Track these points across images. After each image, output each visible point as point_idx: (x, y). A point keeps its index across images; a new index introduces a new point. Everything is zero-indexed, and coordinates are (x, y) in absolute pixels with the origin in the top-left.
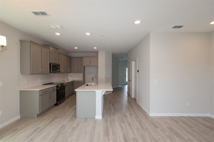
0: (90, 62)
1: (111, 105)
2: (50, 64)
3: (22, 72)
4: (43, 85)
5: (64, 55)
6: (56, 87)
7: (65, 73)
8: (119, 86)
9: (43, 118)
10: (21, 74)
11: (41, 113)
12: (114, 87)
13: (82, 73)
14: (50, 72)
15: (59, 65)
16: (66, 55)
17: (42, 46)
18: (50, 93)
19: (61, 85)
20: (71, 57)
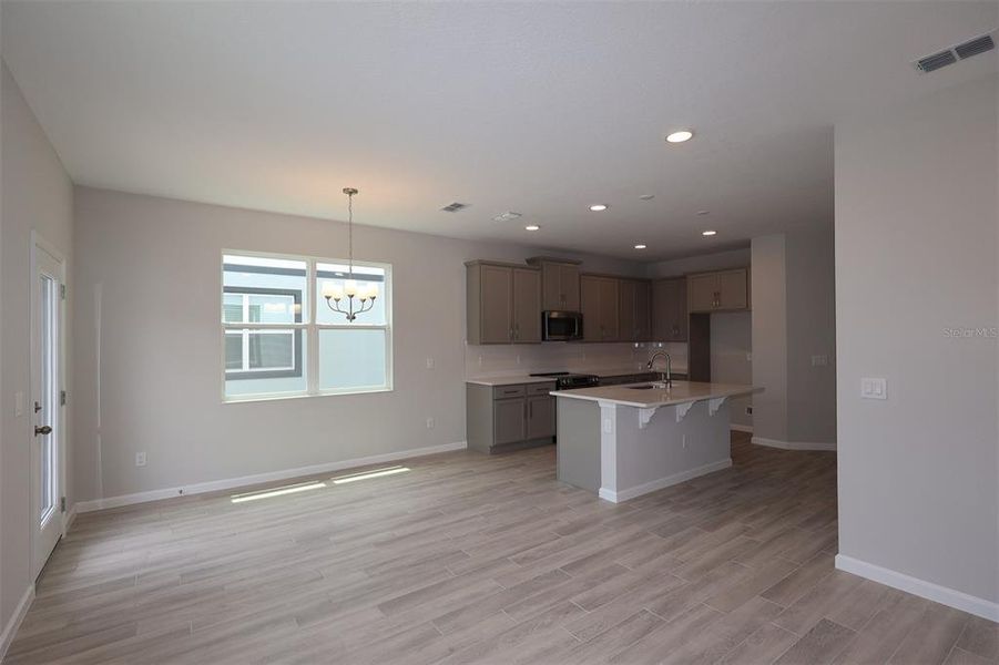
0: (717, 295)
2: (543, 314)
3: (470, 340)
4: (532, 375)
6: (554, 383)
10: (468, 344)
11: (497, 446)
13: (685, 342)
14: (544, 339)
15: (581, 315)
16: (620, 278)
17: (514, 267)
18: (529, 399)
19: (574, 379)
20: (650, 281)
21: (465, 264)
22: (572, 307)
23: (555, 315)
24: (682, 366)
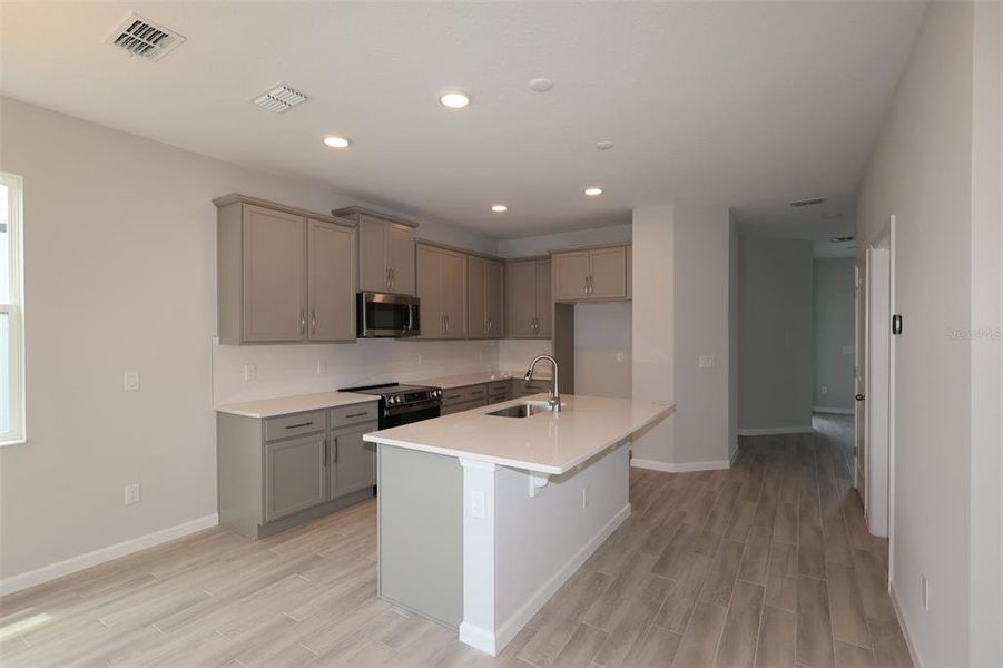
0: (589, 279)
1: (651, 559)
2: (359, 296)
3: (224, 337)
4: (340, 391)
5: (456, 254)
6: (377, 404)
7: (463, 339)
8: (818, 424)
9: (271, 550)
10: (220, 343)
11: (269, 523)
12: (746, 432)
13: (550, 338)
14: (359, 334)
15: (418, 300)
16: (468, 253)
17: (308, 216)
18: (333, 434)
19: (406, 395)
20: (503, 261)
21: (214, 201)
22: (404, 287)
23: (378, 298)
24: (545, 371)
